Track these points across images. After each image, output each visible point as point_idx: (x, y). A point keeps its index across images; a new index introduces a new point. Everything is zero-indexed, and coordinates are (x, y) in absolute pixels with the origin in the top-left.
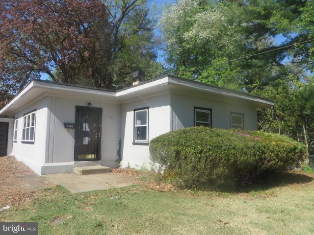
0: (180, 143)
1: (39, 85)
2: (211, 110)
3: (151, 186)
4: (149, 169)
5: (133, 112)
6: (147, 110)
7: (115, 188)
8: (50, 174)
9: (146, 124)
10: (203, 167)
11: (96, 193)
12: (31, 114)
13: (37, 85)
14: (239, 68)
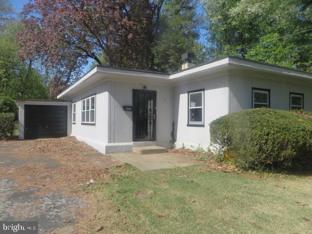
0: (245, 125)
1: (102, 71)
2: (269, 91)
3: (213, 166)
4: (206, 150)
5: (187, 94)
6: (203, 92)
7: (178, 167)
8: (113, 153)
9: (201, 106)
10: (270, 148)
11: (164, 171)
12: (90, 98)
13: (99, 70)
14: (292, 44)
